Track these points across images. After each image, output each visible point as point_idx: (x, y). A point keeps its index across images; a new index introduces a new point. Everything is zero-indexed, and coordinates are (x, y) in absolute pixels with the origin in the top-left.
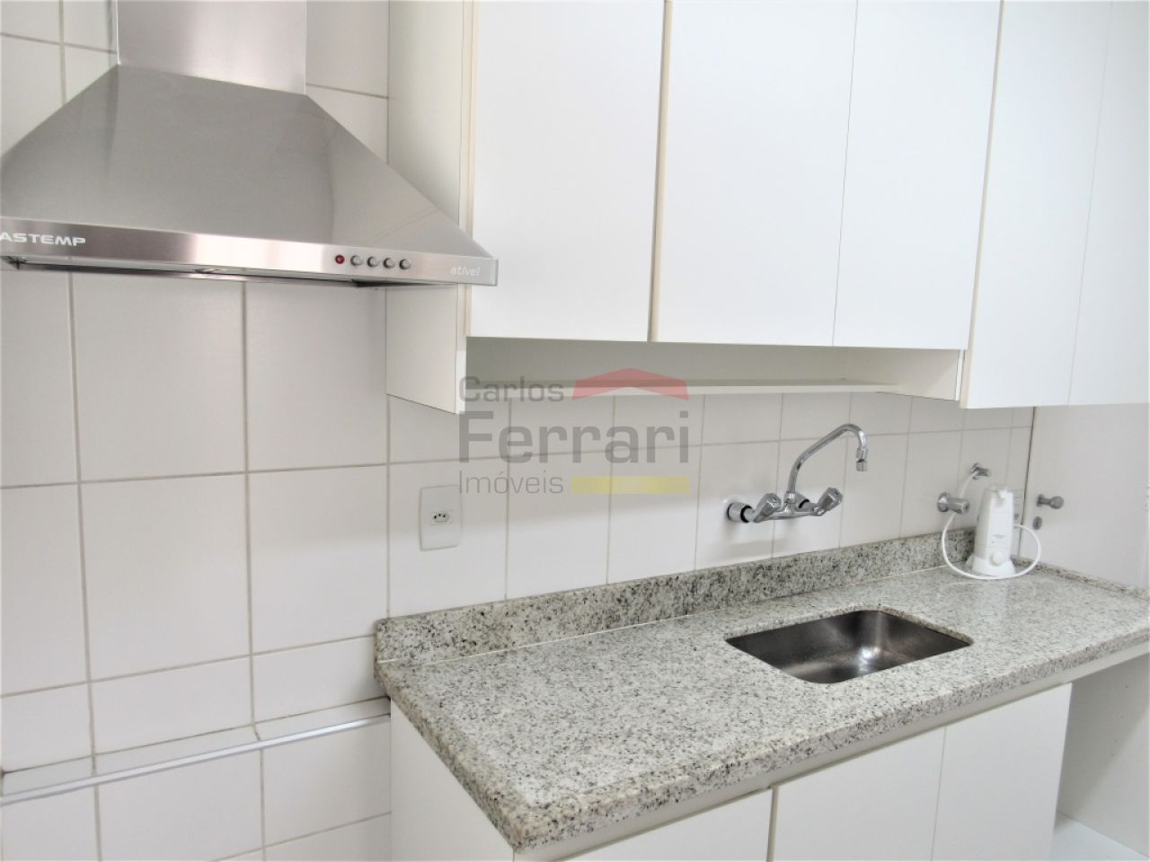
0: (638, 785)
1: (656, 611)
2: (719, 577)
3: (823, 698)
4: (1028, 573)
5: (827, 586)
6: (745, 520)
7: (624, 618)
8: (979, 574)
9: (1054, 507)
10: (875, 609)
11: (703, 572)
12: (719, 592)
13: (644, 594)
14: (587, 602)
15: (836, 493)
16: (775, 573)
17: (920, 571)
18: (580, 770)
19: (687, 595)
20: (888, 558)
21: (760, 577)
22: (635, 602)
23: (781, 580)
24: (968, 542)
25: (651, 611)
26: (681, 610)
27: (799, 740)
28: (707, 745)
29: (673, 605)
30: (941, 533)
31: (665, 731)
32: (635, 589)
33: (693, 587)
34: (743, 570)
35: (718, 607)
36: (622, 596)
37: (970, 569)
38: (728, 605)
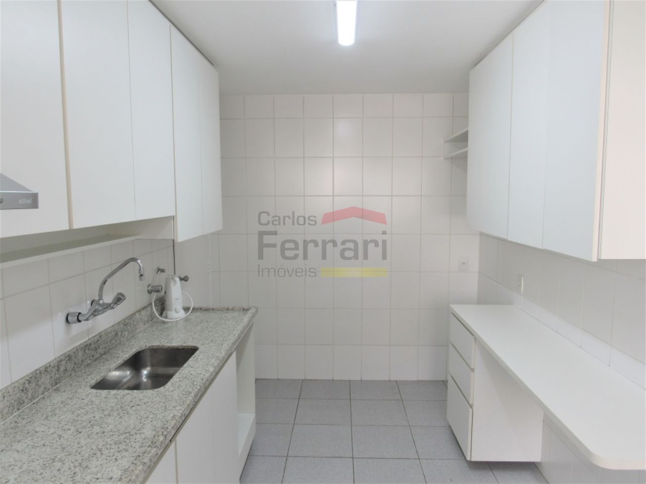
0: (139, 464)
1: (42, 389)
2: (69, 357)
3: (167, 393)
4: (191, 312)
5: (114, 345)
6: (79, 321)
7: (26, 401)
8: (172, 319)
9: (186, 281)
10: (144, 348)
11: (61, 357)
12: (70, 366)
13: (35, 381)
14: (5, 398)
15: (122, 295)
16: (93, 346)
17: (147, 325)
18: (97, 477)
19: (56, 374)
20: (135, 323)
21: (87, 351)
22: (31, 388)
23: (96, 349)
24: (162, 305)
25: (39, 390)
26: (54, 384)
27: (181, 411)
28: (142, 435)
29: (50, 383)
30: (151, 304)
31: (116, 439)
32: (30, 380)
33: (58, 368)
34: (79, 350)
35: (71, 375)
36: (24, 387)
37: (166, 317)
38: (75, 372)
